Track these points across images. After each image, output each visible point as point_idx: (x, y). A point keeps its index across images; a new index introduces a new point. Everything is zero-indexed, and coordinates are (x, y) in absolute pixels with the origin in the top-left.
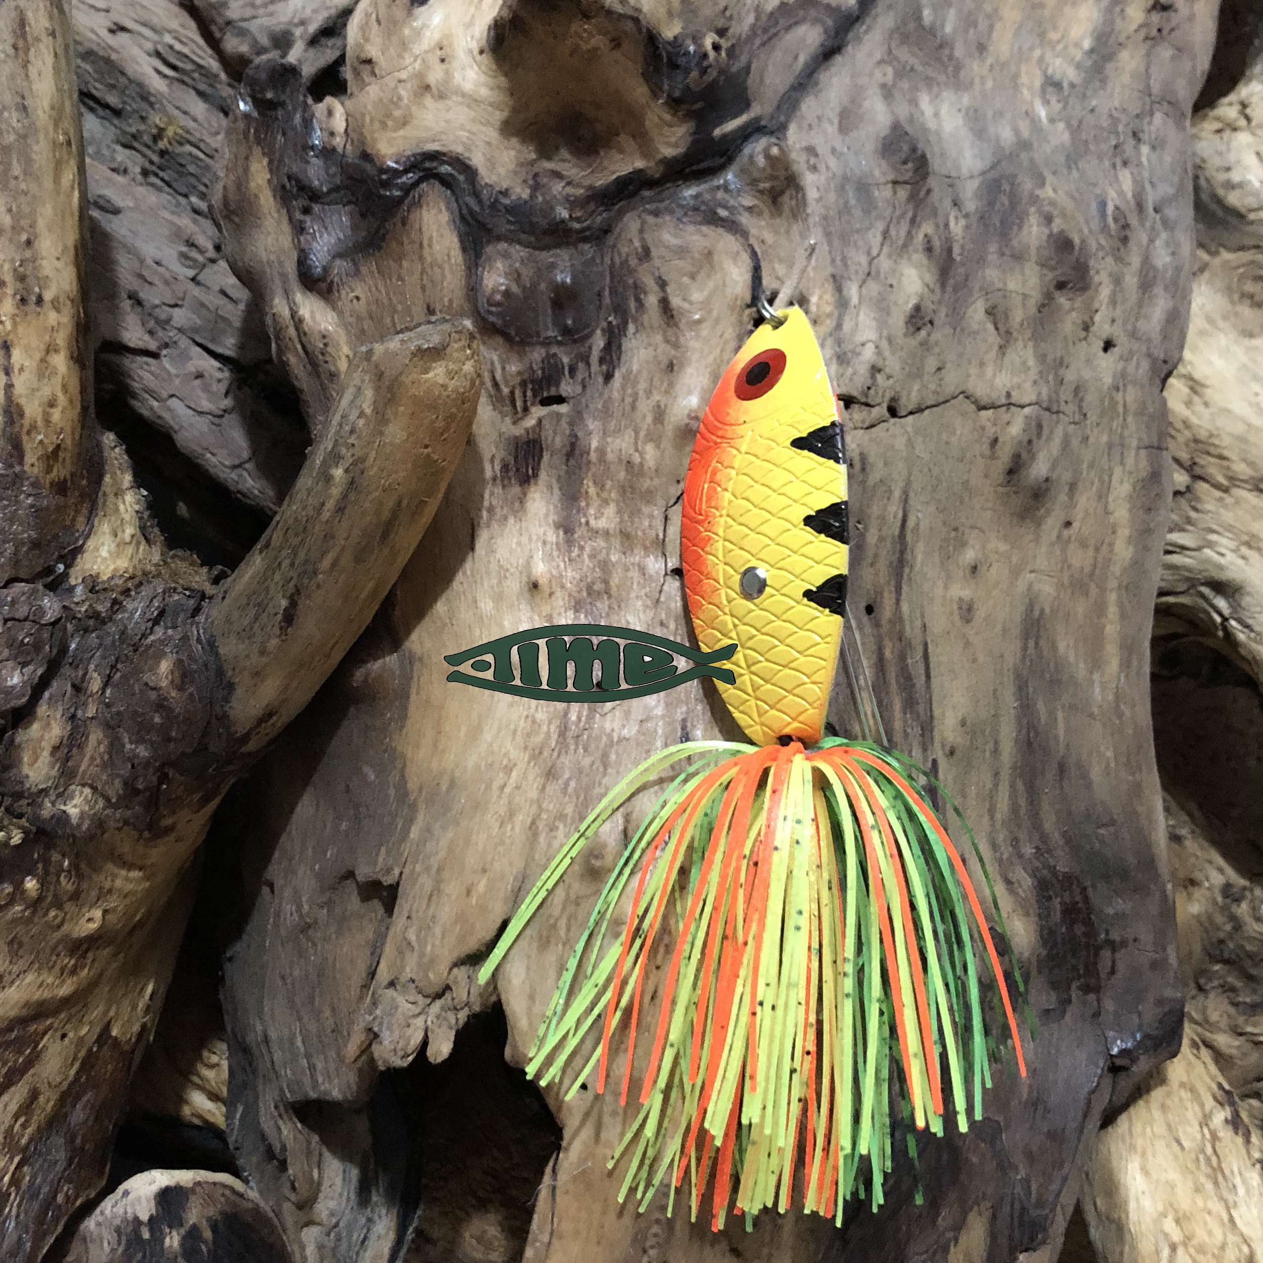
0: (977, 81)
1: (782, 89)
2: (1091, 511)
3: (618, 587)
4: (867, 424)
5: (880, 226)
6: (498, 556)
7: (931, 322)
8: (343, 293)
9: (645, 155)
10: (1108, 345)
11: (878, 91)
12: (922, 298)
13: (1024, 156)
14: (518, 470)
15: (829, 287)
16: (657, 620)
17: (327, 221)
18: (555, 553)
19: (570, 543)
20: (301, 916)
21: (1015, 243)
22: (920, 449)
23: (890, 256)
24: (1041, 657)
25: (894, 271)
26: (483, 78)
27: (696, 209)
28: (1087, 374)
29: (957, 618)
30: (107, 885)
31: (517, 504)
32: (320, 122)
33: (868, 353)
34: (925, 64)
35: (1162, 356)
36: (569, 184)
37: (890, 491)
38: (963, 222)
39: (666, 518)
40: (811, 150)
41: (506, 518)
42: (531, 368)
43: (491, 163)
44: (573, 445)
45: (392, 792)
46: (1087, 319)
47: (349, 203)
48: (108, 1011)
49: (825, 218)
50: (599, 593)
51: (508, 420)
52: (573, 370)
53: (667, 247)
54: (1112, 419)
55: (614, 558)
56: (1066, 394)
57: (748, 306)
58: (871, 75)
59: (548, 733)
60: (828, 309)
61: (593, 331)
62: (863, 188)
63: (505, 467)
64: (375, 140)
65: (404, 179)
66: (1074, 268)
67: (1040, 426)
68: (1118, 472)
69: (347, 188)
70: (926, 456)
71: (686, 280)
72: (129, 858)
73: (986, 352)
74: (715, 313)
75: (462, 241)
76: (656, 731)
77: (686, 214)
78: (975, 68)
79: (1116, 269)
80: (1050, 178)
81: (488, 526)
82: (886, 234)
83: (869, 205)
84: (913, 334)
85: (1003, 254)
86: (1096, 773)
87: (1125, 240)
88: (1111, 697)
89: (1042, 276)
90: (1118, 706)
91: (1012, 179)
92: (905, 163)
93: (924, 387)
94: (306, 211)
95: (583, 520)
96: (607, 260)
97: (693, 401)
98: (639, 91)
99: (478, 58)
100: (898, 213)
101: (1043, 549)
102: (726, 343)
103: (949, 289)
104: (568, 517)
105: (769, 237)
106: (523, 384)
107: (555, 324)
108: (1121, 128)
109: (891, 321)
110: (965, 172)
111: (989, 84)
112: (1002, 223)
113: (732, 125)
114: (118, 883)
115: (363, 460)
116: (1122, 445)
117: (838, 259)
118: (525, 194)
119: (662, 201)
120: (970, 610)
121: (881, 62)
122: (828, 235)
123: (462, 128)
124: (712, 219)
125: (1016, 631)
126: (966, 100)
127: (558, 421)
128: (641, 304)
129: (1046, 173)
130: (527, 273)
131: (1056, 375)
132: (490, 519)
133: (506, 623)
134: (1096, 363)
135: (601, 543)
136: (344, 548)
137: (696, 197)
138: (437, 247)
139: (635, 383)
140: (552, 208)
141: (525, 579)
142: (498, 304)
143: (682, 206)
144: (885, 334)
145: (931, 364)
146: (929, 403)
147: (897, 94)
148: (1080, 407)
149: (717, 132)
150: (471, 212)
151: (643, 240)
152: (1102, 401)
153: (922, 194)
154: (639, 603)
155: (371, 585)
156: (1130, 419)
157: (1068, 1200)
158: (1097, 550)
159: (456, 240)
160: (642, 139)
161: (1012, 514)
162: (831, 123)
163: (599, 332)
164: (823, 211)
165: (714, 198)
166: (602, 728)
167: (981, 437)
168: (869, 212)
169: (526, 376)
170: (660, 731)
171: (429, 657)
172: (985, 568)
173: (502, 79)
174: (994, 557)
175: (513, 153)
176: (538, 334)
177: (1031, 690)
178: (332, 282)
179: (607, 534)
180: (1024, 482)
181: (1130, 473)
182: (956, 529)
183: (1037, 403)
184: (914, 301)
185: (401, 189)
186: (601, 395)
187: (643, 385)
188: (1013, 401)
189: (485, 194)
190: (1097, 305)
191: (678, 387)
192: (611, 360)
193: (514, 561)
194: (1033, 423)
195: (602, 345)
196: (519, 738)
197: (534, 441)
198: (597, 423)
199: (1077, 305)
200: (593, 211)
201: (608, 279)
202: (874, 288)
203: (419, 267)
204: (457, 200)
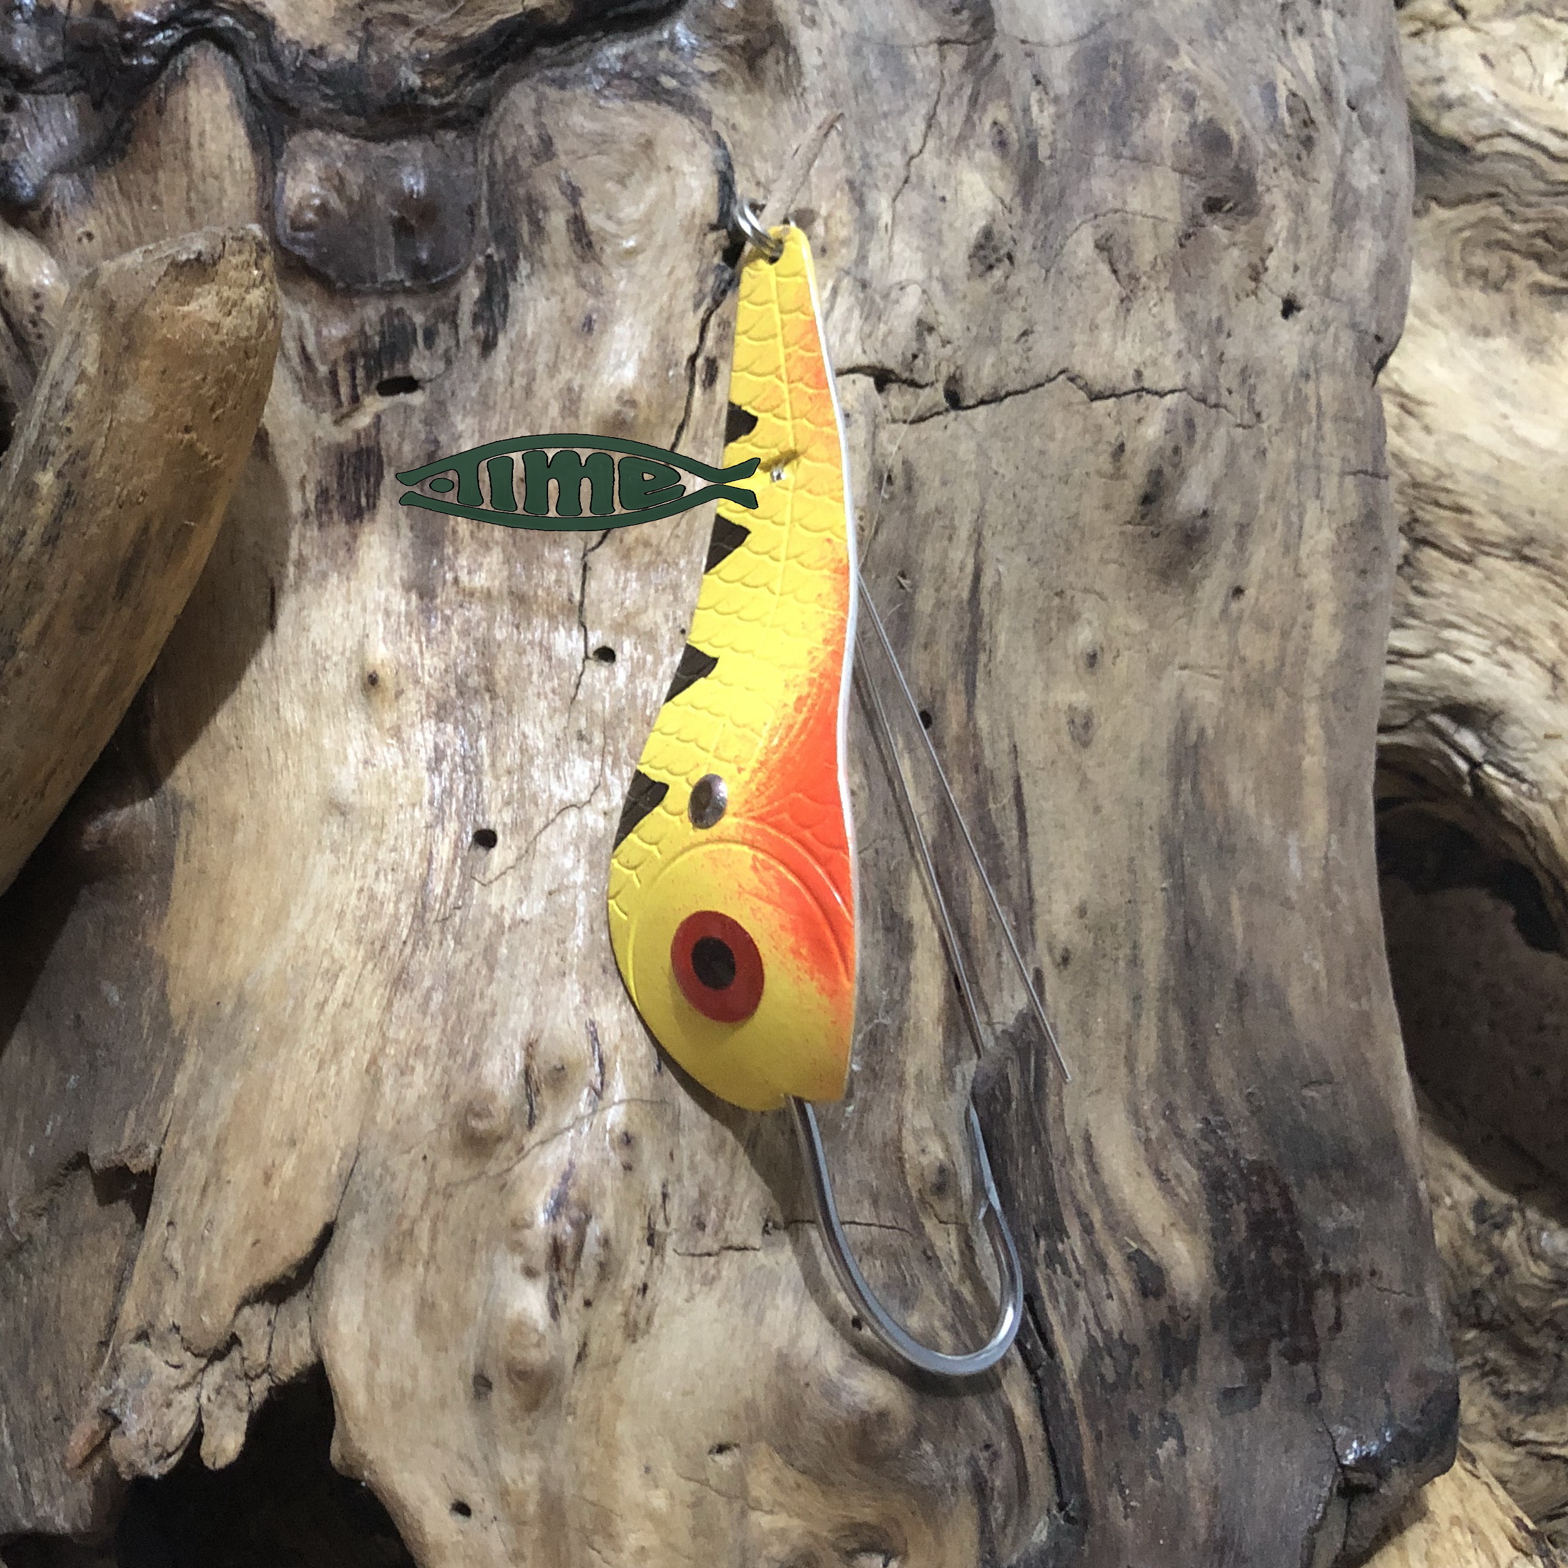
2: (1274, 571)
3: (507, 681)
4: (913, 415)
5: (921, 109)
6: (313, 635)
7: (1010, 257)
8: (66, 227)
10: (1289, 308)
12: (993, 217)
13: (1140, 16)
14: (343, 498)
15: (844, 198)
16: (572, 731)
17: (42, 118)
18: (405, 630)
19: (427, 612)
21: (1137, 138)
22: (997, 459)
23: (939, 154)
24: (1200, 805)
25: (947, 177)
27: (625, 76)
28: (1262, 350)
29: (1066, 738)
31: (342, 553)
33: (910, 303)
35: (1373, 328)
36: (420, 33)
37: (954, 528)
38: (1051, 109)
39: (585, 568)
41: (324, 576)
42: (362, 331)
43: (297, 9)
44: (430, 455)
45: (146, 1021)
46: (1256, 260)
47: (75, 90)
49: (833, 95)
50: (476, 692)
51: (327, 418)
52: (430, 336)
53: (580, 136)
54: (1299, 425)
55: (500, 634)
56: (1228, 378)
57: (714, 228)
59: (396, 918)
60: (843, 233)
61: (463, 272)
62: (891, 51)
63: (323, 495)
65: (160, 38)
66: (1232, 180)
67: (1190, 424)
68: (1312, 509)
69: (72, 66)
70: (1008, 472)
71: (610, 186)
73: (1099, 308)
74: (659, 239)
75: (252, 135)
76: (574, 908)
77: (608, 84)
79: (1295, 187)
80: (1185, 47)
81: (297, 588)
82: (931, 121)
83: (902, 78)
84: (981, 276)
85: (1118, 157)
86: (1296, 996)
87: (1308, 143)
88: (1317, 874)
89: (1183, 189)
90: (1328, 888)
91: (1125, 47)
92: (957, 12)
93: (1002, 359)
94: (11, 105)
95: (449, 576)
97: (628, 374)
100: (949, 87)
101: (1200, 631)
102: (678, 284)
103: (1036, 208)
104: (425, 571)
105: (743, 121)
106: (350, 358)
107: (401, 261)
109: (944, 254)
110: (1049, 36)
112: (1113, 109)
115: (84, 454)
116: (1318, 467)
117: (857, 155)
118: (351, 53)
119: (570, 64)
120: (1087, 726)
124: (651, 91)
125: (1161, 763)
127: (407, 418)
128: (538, 229)
129: (1179, 41)
130: (354, 179)
131: (1212, 347)
132: (299, 578)
133: (326, 742)
134: (1272, 332)
135: (477, 611)
136: (58, 606)
137: (625, 58)
138: (211, 147)
139: (530, 354)
140: (394, 72)
141: (355, 671)
143: (603, 72)
144: (936, 272)
145: (1012, 325)
146: (1011, 388)
148: (1251, 401)
150: (265, 85)
151: (541, 126)
152: (1285, 394)
153: (986, 60)
154: (543, 704)
156: (1328, 426)
158: (1285, 635)
159: (241, 131)
161: (1149, 571)
163: (471, 273)
164: (829, 85)
165: (653, 60)
166: (484, 905)
167: (1096, 443)
168: (904, 89)
169: (355, 345)
170: (581, 910)
171: (204, 799)
172: (1109, 658)
174: (1122, 642)
176: (373, 278)
177: (1188, 861)
178: (49, 210)
179: (488, 595)
180: (1168, 517)
181: (1331, 512)
182: (1060, 594)
183: (1184, 389)
184: (981, 223)
185: (154, 55)
186: (476, 375)
187: (543, 357)
188: (1146, 384)
189: (287, 56)
190: (1269, 240)
191: (601, 356)
192: (492, 319)
193: (338, 644)
194: (1180, 420)
195: (476, 292)
196: (348, 925)
197: (369, 451)
198: (470, 420)
199: (1240, 237)
200: (460, 78)
201: (485, 186)
202: (914, 202)
203: (184, 181)
204: (242, 71)
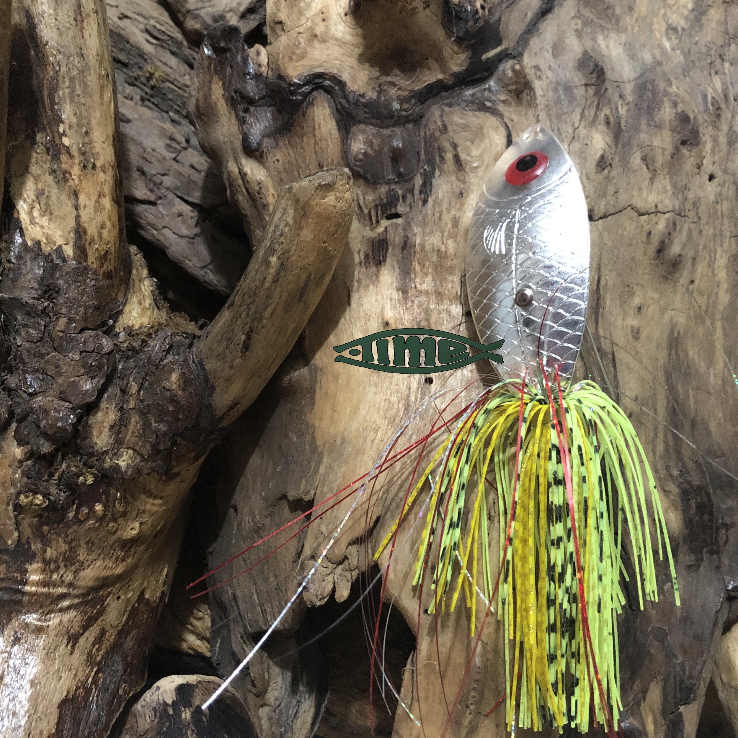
0: (629, 27)
1: (519, 33)
2: (705, 273)
3: (435, 323)
5: (579, 110)
6: (364, 307)
7: (611, 165)
8: (269, 158)
9: (444, 72)
10: (711, 178)
11: (574, 33)
12: (604, 150)
13: (658, 69)
14: (374, 257)
17: (259, 116)
18: (398, 305)
19: (405, 299)
20: (255, 523)
21: (656, 119)
22: (606, 239)
23: (585, 127)
24: (678, 359)
25: (587, 136)
26: (347, 29)
27: (473, 102)
28: (701, 194)
29: (630, 337)
30: (142, 508)
31: (374, 277)
32: (252, 59)
34: (599, 18)
36: (399, 89)
38: (625, 108)
39: (462, 283)
40: (537, 68)
41: (368, 286)
42: (380, 197)
43: (354, 79)
44: (405, 242)
45: (307, 447)
46: (699, 161)
47: (271, 105)
48: (142, 584)
49: (547, 106)
51: (368, 228)
52: (404, 198)
53: (457, 125)
54: (714, 220)
55: (432, 307)
56: (688, 206)
58: (569, 25)
59: (398, 409)
61: (416, 175)
62: (568, 89)
63: (367, 256)
64: (285, 68)
65: (304, 89)
66: (691, 133)
67: (674, 224)
68: (719, 251)
69: (269, 96)
71: (468, 143)
72: (154, 492)
73: (643, 182)
74: (486, 163)
75: (338, 125)
77: (467, 106)
78: (627, 20)
79: (714, 133)
80: (674, 82)
81: (358, 290)
82: (582, 115)
83: (572, 99)
84: (600, 172)
85: (650, 125)
86: (713, 426)
87: (718, 116)
88: (720, 382)
89: (673, 137)
90: (724, 388)
91: (653, 82)
92: (592, 73)
93: (608, 203)
94: (246, 111)
95: (413, 286)
96: (422, 134)
98: (439, 34)
99: (344, 18)
100: (589, 102)
101: (678, 297)
103: (620, 146)
104: (405, 283)
105: (515, 117)
106: (376, 207)
107: (394, 171)
108: (712, 52)
109: (587, 165)
110: (625, 79)
111: (636, 29)
112: (648, 107)
113: (492, 53)
114: (148, 507)
115: (288, 251)
116: (721, 235)
117: (556, 129)
118: (374, 95)
119: (453, 98)
120: (638, 333)
121: (573, 18)
122: (549, 116)
123: (336, 59)
124: (482, 108)
125: (664, 345)
126: (623, 38)
127: (397, 228)
128: (442, 158)
129: (672, 79)
130: (376, 142)
131: (683, 194)
132: (359, 287)
134: (705, 187)
135: (423, 298)
136: (278, 304)
137: (473, 95)
138: (323, 129)
139: (440, 205)
140: (390, 104)
141: (380, 320)
142: (360, 161)
143: (465, 101)
144: (584, 172)
145: (611, 190)
146: (611, 212)
147: (584, 34)
148: (697, 213)
149: (484, 57)
150: (343, 107)
151: (443, 121)
152: (709, 209)
153: (603, 91)
155: (293, 326)
156: (725, 220)
157: (706, 675)
158: (709, 297)
159: (334, 124)
160: (441, 62)
161: (660, 276)
162: (548, 52)
163: (419, 175)
164: (546, 102)
165: (483, 96)
166: (430, 405)
167: (641, 231)
168: (572, 102)
169: (377, 202)
171: (327, 367)
172: (645, 308)
173: (359, 31)
174: (650, 302)
175: (366, 72)
176: (384, 178)
177: (674, 379)
178: (263, 151)
179: (427, 293)
180: (667, 257)
181: (726, 252)
182: (628, 286)
183: (672, 211)
184: (600, 153)
185: (302, 95)
186: (421, 212)
187: (445, 206)
188: (659, 210)
189: (351, 96)
190: (704, 154)
191: (466, 206)
192: (426, 193)
193: (374, 311)
194: (671, 222)
195: (421, 183)
196: (381, 413)
197: (383, 240)
198: (419, 229)
199: (693, 154)
200: (414, 104)
201: (423, 144)
202: (576, 146)
203: (313, 141)
204: (334, 101)
